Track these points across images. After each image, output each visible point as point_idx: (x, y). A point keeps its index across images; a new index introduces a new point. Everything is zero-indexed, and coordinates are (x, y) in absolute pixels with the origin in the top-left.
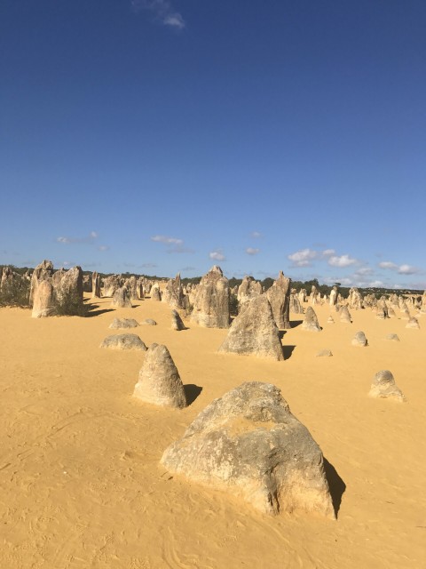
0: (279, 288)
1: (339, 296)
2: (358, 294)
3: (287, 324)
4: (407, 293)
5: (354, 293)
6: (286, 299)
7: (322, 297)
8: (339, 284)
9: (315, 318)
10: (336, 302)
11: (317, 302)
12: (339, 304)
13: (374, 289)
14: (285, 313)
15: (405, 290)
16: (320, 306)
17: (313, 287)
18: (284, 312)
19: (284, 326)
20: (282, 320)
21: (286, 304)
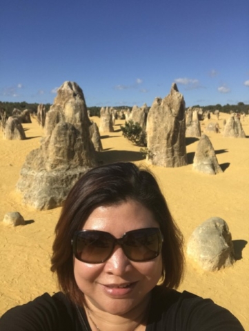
9: (210, 153)
14: (176, 144)
18: (174, 143)
19: (174, 163)
20: (170, 154)
21: (178, 131)
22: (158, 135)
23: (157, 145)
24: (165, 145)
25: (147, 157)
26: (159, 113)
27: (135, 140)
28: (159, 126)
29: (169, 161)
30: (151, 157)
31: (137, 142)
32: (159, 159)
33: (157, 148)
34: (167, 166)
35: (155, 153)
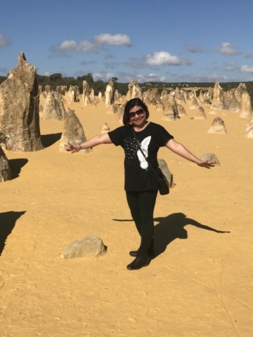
0: (19, 82)
1: (116, 93)
2: (138, 89)
3: (37, 142)
4: (185, 86)
5: (134, 88)
6: (32, 100)
7: (96, 94)
8: (116, 79)
9: (80, 131)
10: (112, 100)
11: (90, 101)
12: (116, 102)
13: (152, 83)
14: (32, 124)
15: (182, 83)
16: (94, 106)
17: (85, 82)
18: (29, 122)
19: (32, 147)
20: (27, 136)
21: (33, 109)
26: (10, 87)
28: (11, 102)
29: (27, 144)
32: (14, 143)
33: (10, 129)
34: (26, 150)
35: (8, 136)
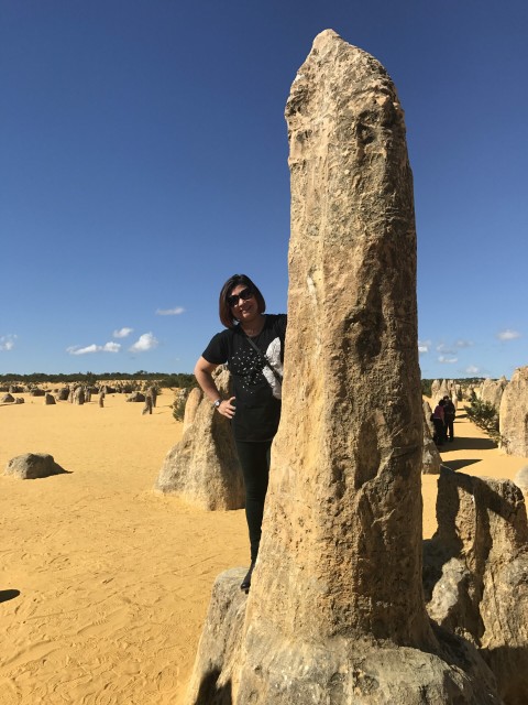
22: (514, 416)
23: (512, 429)
24: (523, 429)
25: (499, 444)
27: (486, 426)
30: (505, 444)
31: (488, 430)
